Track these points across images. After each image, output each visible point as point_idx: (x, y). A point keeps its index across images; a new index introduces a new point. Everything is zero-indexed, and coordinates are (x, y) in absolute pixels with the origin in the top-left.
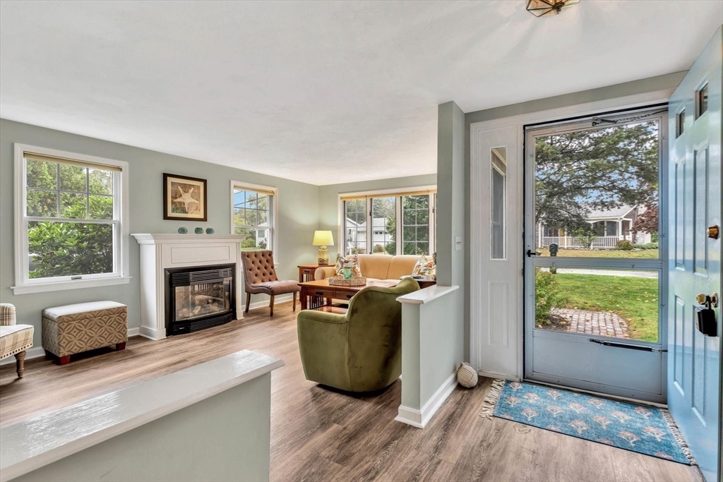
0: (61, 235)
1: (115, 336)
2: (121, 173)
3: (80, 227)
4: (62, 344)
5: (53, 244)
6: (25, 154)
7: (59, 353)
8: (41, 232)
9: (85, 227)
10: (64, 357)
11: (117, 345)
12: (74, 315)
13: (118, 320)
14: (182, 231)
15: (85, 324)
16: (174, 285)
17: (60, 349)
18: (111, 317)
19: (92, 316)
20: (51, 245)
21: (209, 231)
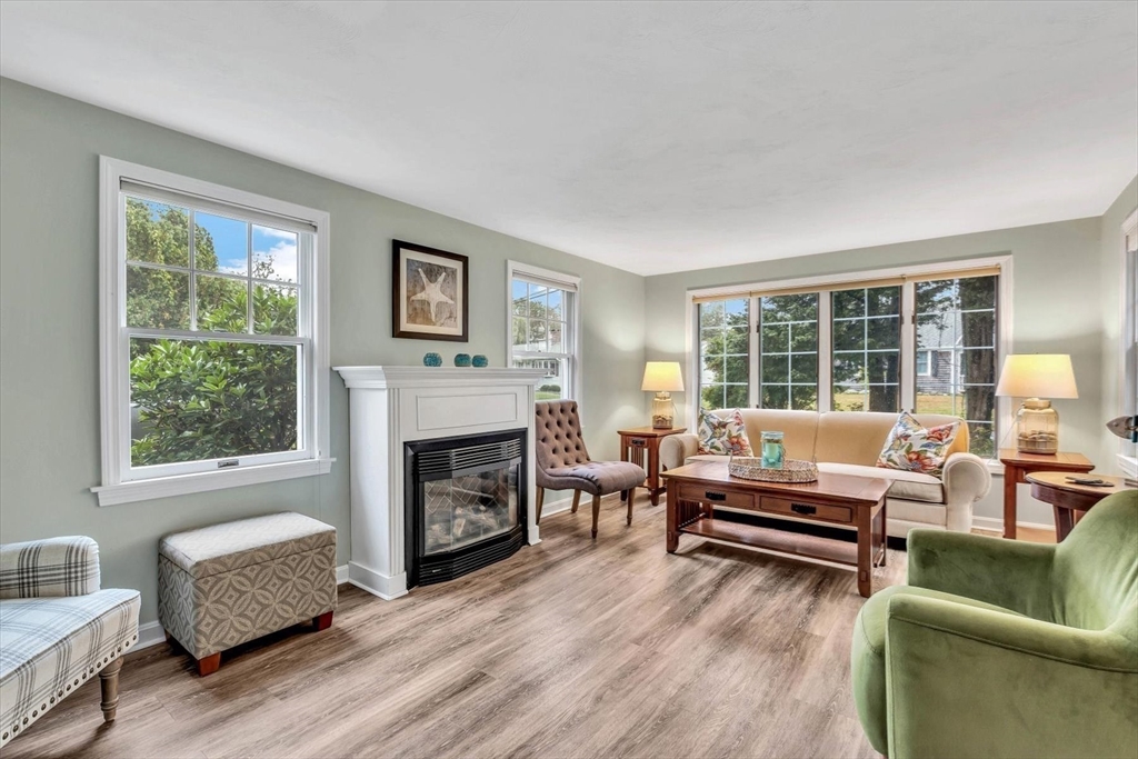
0: (194, 369)
1: (313, 599)
2: (315, 236)
3: (229, 352)
4: (203, 628)
5: (177, 387)
6: (123, 183)
7: (197, 650)
8: (156, 362)
9: (240, 352)
10: (208, 659)
11: (316, 620)
12: (230, 556)
13: (319, 564)
14: (433, 360)
15: (252, 576)
16: (421, 478)
17: (198, 641)
18: (304, 557)
19: (266, 557)
20: (175, 392)
21: (479, 361)
